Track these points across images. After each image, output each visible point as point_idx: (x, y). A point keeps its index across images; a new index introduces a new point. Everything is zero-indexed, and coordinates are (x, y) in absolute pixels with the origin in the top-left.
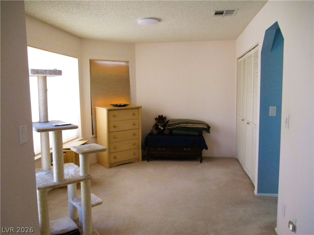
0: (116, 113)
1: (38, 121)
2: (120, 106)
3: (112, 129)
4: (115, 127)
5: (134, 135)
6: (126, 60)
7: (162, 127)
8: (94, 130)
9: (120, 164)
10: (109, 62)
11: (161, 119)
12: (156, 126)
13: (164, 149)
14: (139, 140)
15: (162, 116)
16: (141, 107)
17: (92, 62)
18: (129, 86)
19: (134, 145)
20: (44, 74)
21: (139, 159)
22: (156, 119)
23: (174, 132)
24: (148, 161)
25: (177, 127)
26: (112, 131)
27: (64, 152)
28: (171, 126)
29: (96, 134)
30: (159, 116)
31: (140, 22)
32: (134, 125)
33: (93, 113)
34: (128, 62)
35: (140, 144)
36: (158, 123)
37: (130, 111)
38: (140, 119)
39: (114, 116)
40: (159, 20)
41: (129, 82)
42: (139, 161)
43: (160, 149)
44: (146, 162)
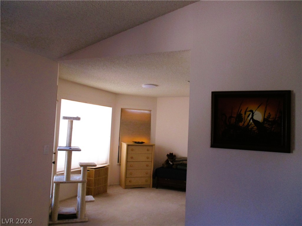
0: (133, 147)
1: (65, 146)
2: (139, 143)
3: (130, 160)
4: (132, 158)
5: (147, 166)
6: (149, 109)
7: (171, 162)
8: (119, 159)
9: (134, 187)
10: (136, 111)
11: (171, 156)
12: (167, 162)
13: (169, 180)
14: (151, 171)
15: (172, 154)
16: (154, 145)
17: (122, 110)
18: (150, 129)
19: (146, 174)
20: (71, 119)
21: (150, 186)
22: (168, 155)
23: (178, 167)
24: (157, 188)
25: (181, 163)
26: (130, 161)
27: (88, 170)
28: (176, 162)
29: (120, 162)
30: (170, 153)
31: (144, 86)
32: (148, 158)
33: (120, 148)
34: (150, 111)
35: (152, 174)
36: (168, 159)
37: (145, 147)
38: (153, 154)
39: (132, 150)
40: (157, 85)
41: (150, 126)
42: (150, 187)
43: (166, 179)
44: (155, 189)
